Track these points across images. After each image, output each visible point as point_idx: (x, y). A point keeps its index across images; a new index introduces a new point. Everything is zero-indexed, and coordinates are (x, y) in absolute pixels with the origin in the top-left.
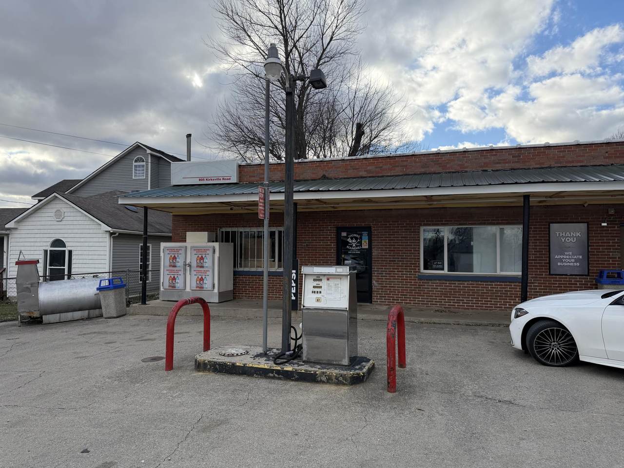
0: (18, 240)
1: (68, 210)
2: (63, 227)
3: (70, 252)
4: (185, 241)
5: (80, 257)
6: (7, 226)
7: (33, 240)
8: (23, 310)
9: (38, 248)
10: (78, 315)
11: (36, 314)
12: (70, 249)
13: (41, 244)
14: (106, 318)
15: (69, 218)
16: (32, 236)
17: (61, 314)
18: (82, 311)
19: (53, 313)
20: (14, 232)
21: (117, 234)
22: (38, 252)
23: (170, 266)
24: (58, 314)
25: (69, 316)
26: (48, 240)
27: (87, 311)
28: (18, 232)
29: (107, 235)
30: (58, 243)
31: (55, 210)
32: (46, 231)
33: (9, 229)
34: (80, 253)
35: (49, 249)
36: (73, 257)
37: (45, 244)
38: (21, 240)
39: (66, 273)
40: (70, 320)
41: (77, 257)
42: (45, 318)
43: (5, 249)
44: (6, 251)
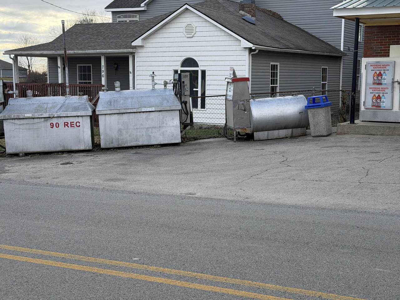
0: (145, 59)
1: (200, 24)
2: (195, 44)
3: (204, 72)
4: (388, 56)
5: (215, 78)
6: (133, 44)
7: (161, 59)
8: (238, 126)
9: (167, 68)
10: (283, 133)
11: (248, 131)
12: (203, 68)
13: (171, 63)
14: (314, 137)
15: (201, 34)
16: (160, 54)
17: (269, 131)
18: (287, 130)
19: (262, 130)
20: (139, 50)
21: (257, 51)
22: (167, 73)
23: (374, 83)
24: (267, 132)
25: (276, 133)
26: (178, 59)
27: (290, 130)
28: (144, 50)
29: (247, 53)
30: (189, 62)
31: (185, 24)
32: (175, 49)
33: (135, 47)
34: (215, 73)
35: (180, 69)
36: (207, 78)
37: (174, 63)
38: (148, 59)
39: (199, 95)
40: (276, 138)
41: (211, 78)
42: (256, 135)
43: (131, 69)
44: (132, 72)
